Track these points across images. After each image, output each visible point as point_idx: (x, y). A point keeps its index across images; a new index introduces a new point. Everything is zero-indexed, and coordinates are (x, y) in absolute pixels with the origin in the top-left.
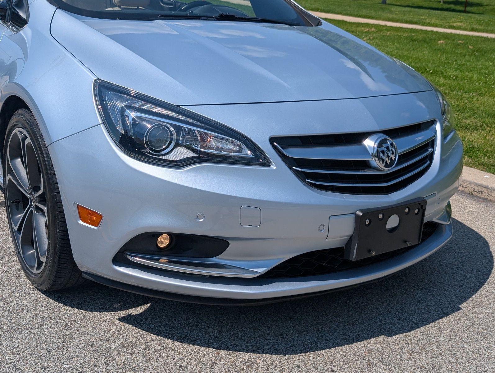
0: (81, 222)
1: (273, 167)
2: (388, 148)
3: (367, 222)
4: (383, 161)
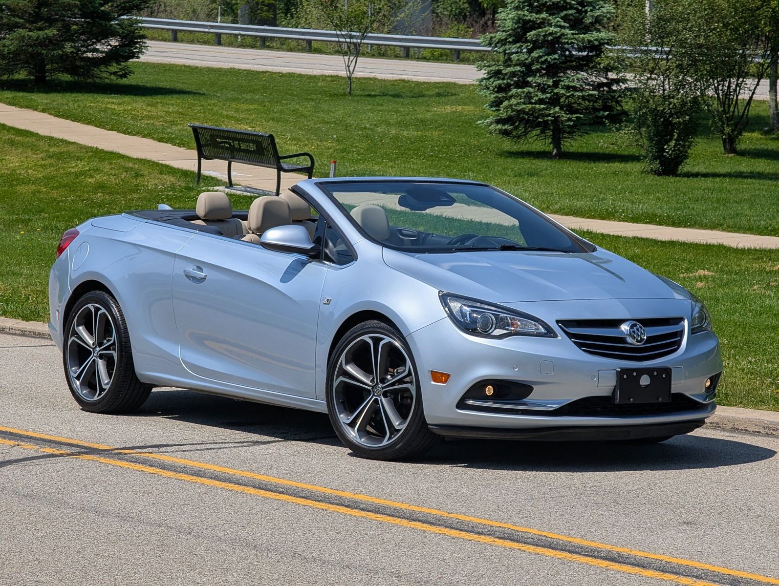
0: (433, 383)
1: (559, 338)
2: (638, 329)
3: (625, 377)
4: (635, 338)
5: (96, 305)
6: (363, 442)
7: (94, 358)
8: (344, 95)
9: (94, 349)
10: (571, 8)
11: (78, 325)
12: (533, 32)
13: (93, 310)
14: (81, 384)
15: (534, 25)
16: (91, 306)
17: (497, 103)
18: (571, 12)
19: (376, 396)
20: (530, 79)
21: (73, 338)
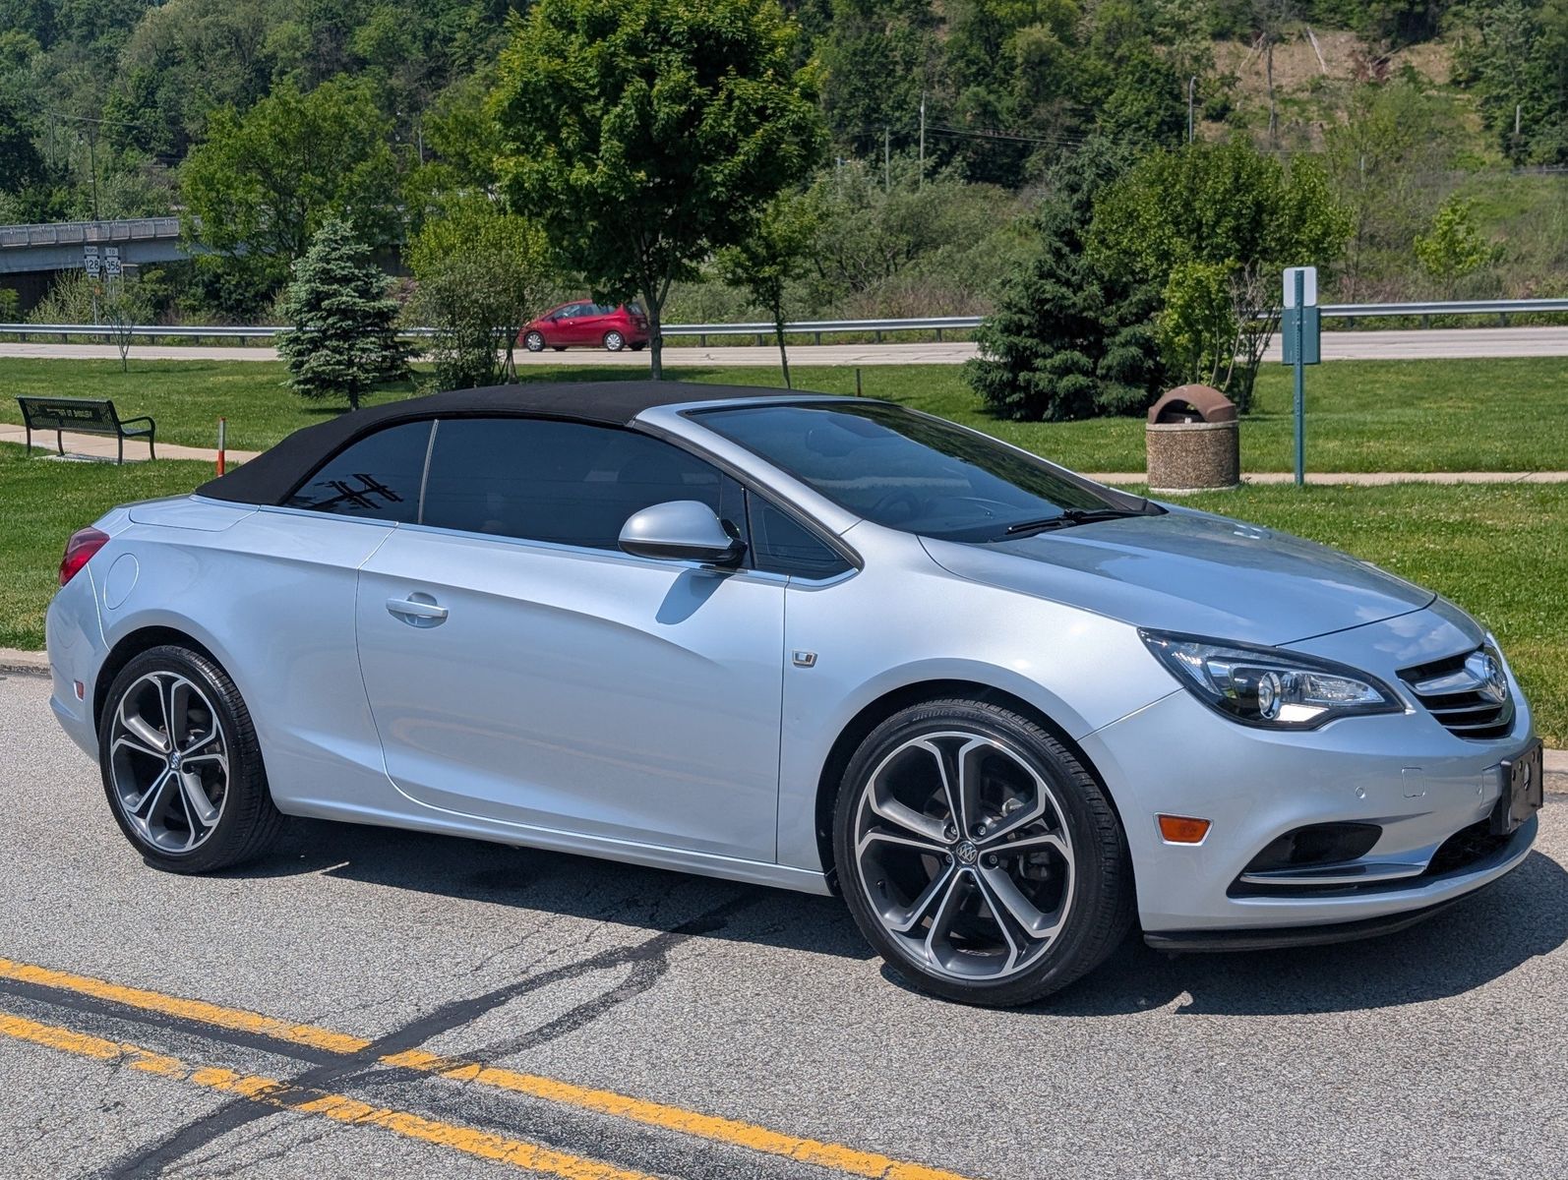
0: (1166, 843)
1: (1409, 712)
2: (1496, 670)
3: (1513, 775)
4: (1499, 688)
5: (164, 673)
6: (952, 970)
7: (171, 772)
8: (120, 372)
9: (168, 755)
10: (359, 279)
11: (128, 715)
12: (327, 302)
13: (159, 684)
14: (152, 824)
15: (328, 296)
16: (152, 677)
17: (298, 366)
18: (359, 283)
19: (963, 866)
20: (327, 343)
21: (120, 741)
